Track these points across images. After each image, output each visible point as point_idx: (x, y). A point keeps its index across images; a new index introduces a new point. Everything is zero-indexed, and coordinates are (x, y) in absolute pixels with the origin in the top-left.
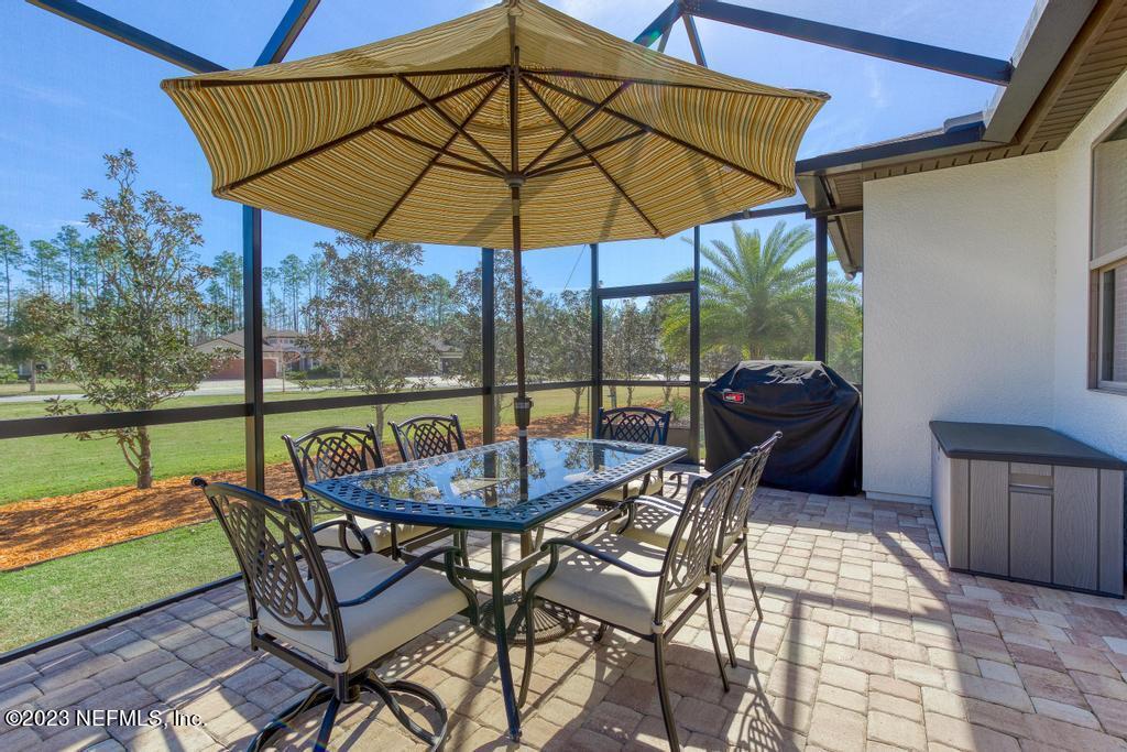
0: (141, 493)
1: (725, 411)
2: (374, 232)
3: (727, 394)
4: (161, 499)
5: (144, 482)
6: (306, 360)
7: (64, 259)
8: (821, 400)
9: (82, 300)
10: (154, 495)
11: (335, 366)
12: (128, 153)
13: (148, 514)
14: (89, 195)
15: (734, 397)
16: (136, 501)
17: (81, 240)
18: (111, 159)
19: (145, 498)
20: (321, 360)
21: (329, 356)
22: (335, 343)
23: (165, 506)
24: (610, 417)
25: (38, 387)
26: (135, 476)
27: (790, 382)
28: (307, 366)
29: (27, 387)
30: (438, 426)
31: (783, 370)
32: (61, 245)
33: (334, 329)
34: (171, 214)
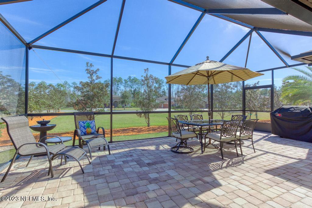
0: (148, 127)
1: (276, 118)
2: (188, 84)
3: (277, 114)
4: (152, 129)
5: (149, 126)
6: (175, 104)
7: (129, 83)
8: (306, 117)
9: (131, 91)
10: (150, 128)
11: (182, 106)
12: (148, 69)
13: (150, 131)
14: (142, 76)
15: (279, 115)
16: (148, 129)
17: (131, 79)
18: (145, 70)
19: (149, 128)
20: (179, 104)
21: (180, 103)
22: (182, 101)
23: (152, 130)
24: (234, 117)
25: (126, 109)
26: (147, 125)
27: (296, 111)
28: (175, 106)
29: (123, 109)
30: (198, 116)
31: (295, 108)
32: (128, 80)
33: (182, 98)
34: (153, 78)
